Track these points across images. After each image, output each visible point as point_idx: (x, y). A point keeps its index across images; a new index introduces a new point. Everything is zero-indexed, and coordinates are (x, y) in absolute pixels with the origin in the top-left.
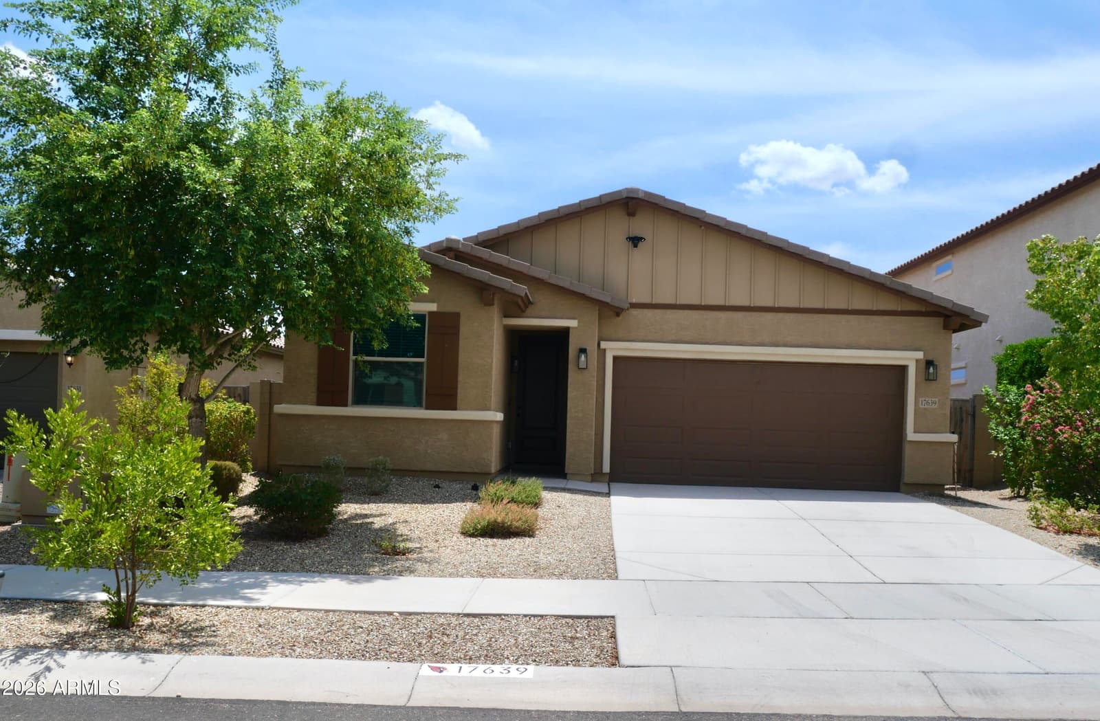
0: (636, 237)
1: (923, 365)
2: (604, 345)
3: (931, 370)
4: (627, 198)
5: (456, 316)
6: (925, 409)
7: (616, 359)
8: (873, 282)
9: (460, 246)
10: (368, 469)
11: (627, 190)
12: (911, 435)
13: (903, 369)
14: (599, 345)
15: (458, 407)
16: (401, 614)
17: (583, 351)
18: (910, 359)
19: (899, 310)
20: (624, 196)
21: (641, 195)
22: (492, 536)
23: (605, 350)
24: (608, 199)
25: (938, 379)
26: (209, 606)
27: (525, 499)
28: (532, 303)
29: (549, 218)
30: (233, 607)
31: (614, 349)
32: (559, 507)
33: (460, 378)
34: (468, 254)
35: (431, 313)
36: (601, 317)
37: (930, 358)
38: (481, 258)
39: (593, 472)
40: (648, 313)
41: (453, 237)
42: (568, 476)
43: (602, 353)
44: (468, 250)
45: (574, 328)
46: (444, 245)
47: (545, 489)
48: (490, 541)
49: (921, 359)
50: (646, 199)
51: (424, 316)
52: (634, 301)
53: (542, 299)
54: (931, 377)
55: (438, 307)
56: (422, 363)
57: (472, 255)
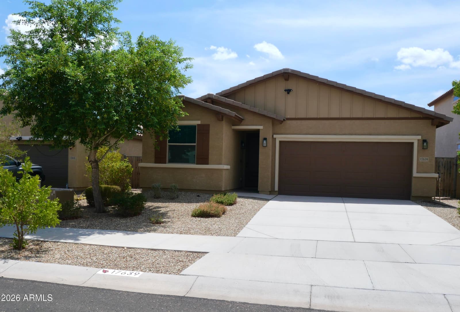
0: (289, 90)
1: (421, 142)
2: (275, 136)
3: (425, 144)
4: (284, 73)
5: (208, 126)
6: (422, 162)
7: (281, 142)
8: (395, 104)
9: (213, 97)
10: (169, 189)
11: (284, 69)
12: (415, 174)
13: (412, 144)
14: (273, 136)
15: (209, 163)
16: (127, 248)
17: (265, 139)
18: (415, 139)
19: (410, 117)
20: (283, 72)
21: (290, 71)
22: (202, 217)
23: (275, 138)
24: (276, 74)
25: (428, 148)
26: (60, 242)
27: (227, 202)
28: (244, 119)
29: (251, 83)
30: (68, 243)
31: (279, 138)
32: (242, 205)
33: (210, 151)
34: (216, 100)
35: (198, 125)
36: (273, 124)
37: (424, 139)
38: (222, 101)
39: (270, 190)
40: (294, 122)
41: (211, 93)
42: (259, 192)
43: (274, 140)
44: (216, 98)
45: (261, 129)
46: (207, 96)
47: (239, 197)
48: (199, 219)
49: (420, 139)
50: (292, 73)
51: (196, 126)
52: (288, 117)
53: (248, 118)
54: (425, 148)
55: (201, 122)
56: (195, 146)
57: (218, 100)
